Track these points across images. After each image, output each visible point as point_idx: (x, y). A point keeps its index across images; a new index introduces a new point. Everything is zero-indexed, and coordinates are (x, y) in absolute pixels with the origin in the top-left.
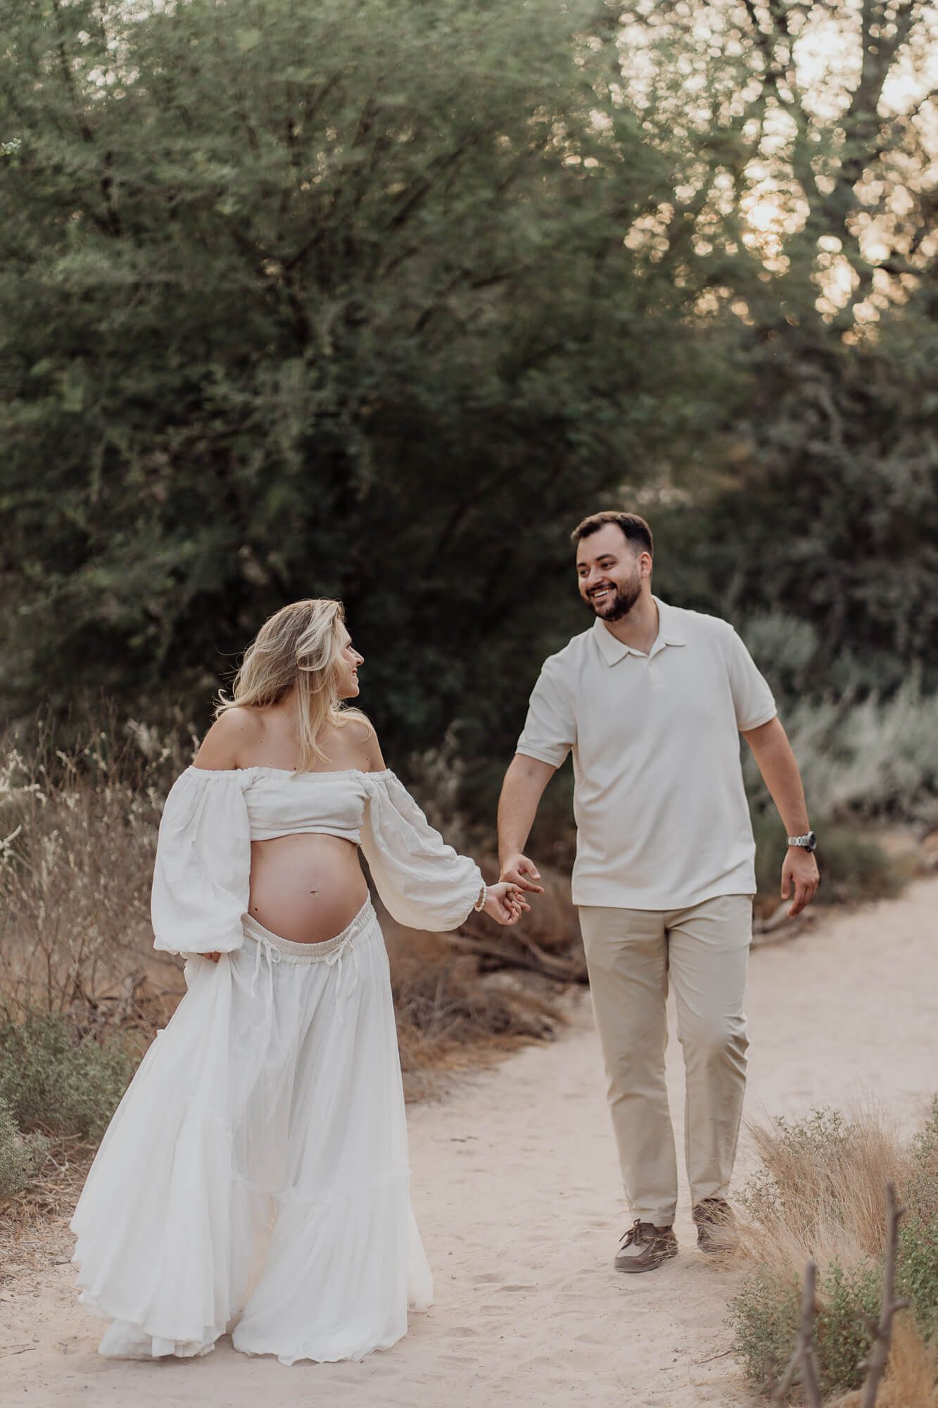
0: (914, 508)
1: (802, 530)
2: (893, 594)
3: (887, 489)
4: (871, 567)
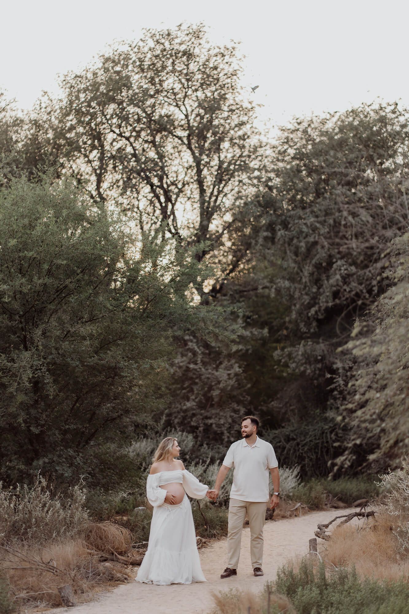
1: (187, 398)
3: (218, 382)
4: (214, 411)
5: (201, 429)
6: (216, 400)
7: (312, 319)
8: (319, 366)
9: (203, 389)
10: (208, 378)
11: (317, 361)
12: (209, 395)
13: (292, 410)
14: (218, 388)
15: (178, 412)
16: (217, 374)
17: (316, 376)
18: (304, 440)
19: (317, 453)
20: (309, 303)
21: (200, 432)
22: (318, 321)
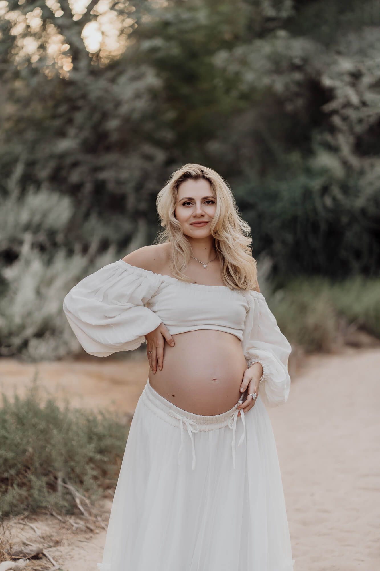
0: (136, 116)
1: (62, 134)
2: (124, 175)
3: (118, 104)
4: (109, 158)
10: (100, 99)
11: (293, 68)
14: (117, 116)
15: (47, 160)
17: (291, 95)
18: (270, 207)
21: (86, 194)
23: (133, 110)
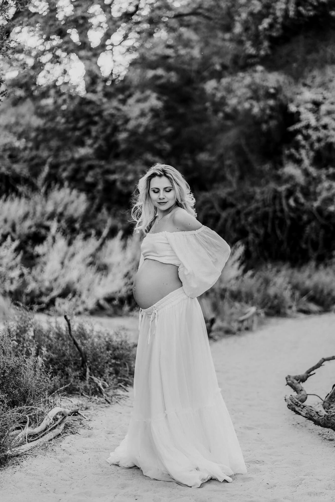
5: (100, 187)
6: (123, 146)
7: (262, 37)
8: (271, 102)
9: (104, 131)
10: (112, 115)
11: (269, 96)
12: (113, 139)
13: (230, 166)
14: (126, 130)
15: (69, 163)
16: (124, 108)
17: (266, 118)
18: (247, 207)
19: (265, 226)
20: (260, 12)
21: (98, 191)
22: (271, 39)
23: (139, 126)
